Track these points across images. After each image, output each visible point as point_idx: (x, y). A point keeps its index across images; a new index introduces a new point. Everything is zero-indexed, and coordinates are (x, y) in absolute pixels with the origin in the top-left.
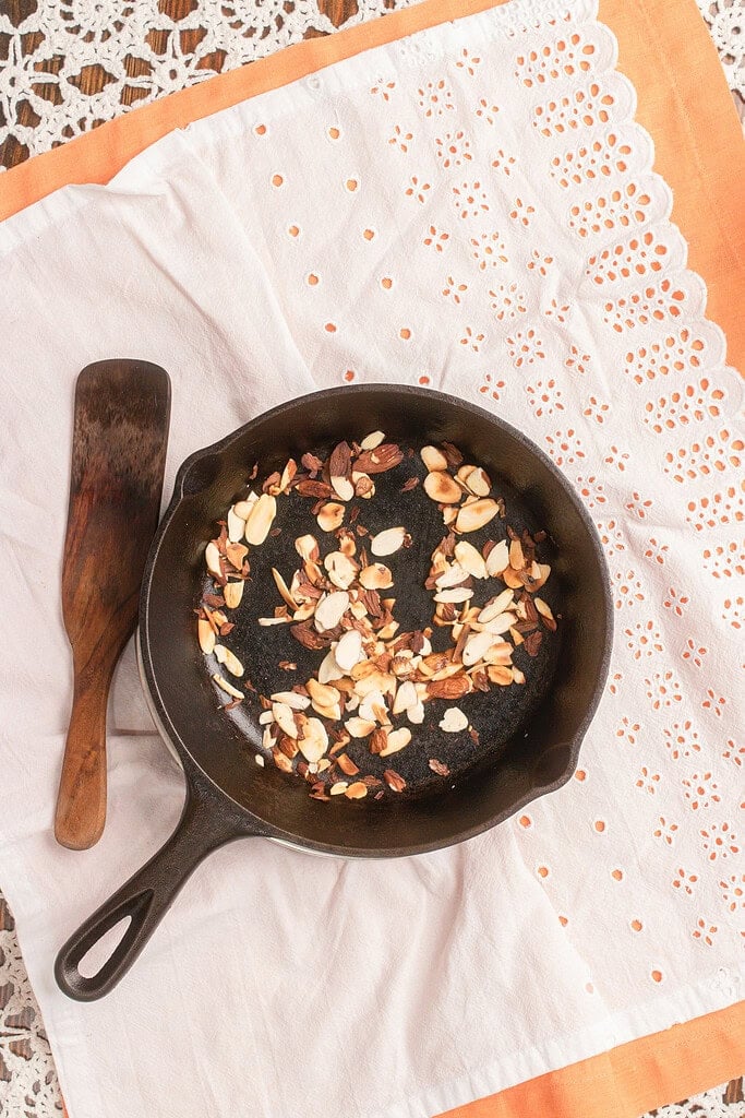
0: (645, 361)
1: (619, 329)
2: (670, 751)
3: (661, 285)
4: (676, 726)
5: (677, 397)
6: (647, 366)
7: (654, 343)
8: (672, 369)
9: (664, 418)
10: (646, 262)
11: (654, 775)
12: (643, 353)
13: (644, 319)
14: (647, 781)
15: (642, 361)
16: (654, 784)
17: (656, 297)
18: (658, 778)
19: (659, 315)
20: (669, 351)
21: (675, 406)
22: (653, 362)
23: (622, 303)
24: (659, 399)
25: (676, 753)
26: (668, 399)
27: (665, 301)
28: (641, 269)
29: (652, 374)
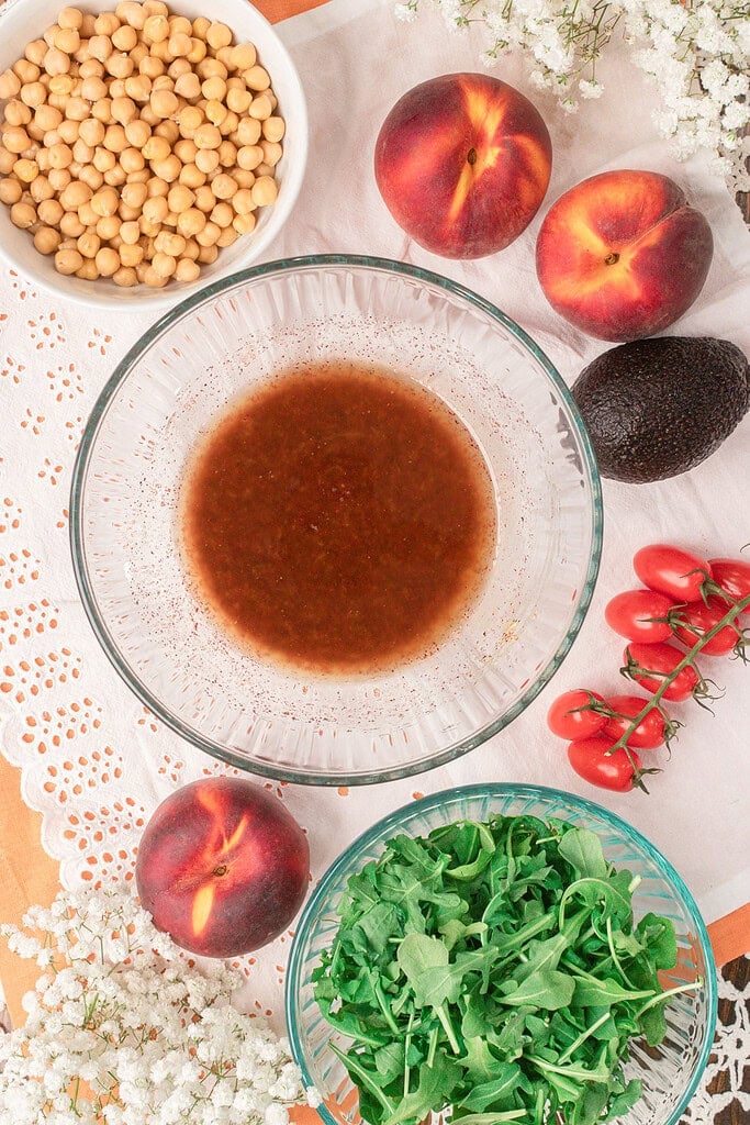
0: (102, 769)
1: (129, 801)
2: (78, 372)
3: (88, 845)
4: (71, 397)
5: (70, 735)
6: (101, 765)
7: (94, 789)
8: (75, 763)
9: (82, 713)
10: (102, 864)
11: (94, 348)
12: (104, 778)
13: (104, 812)
14: (100, 341)
15: (105, 770)
16: (94, 339)
17: (92, 833)
18: (90, 345)
19: (89, 816)
20: (78, 781)
21: (71, 726)
22: (94, 770)
23: (127, 827)
24: (87, 732)
25: (71, 369)
26: (78, 732)
27: (83, 829)
28: (108, 858)
29: (96, 757)
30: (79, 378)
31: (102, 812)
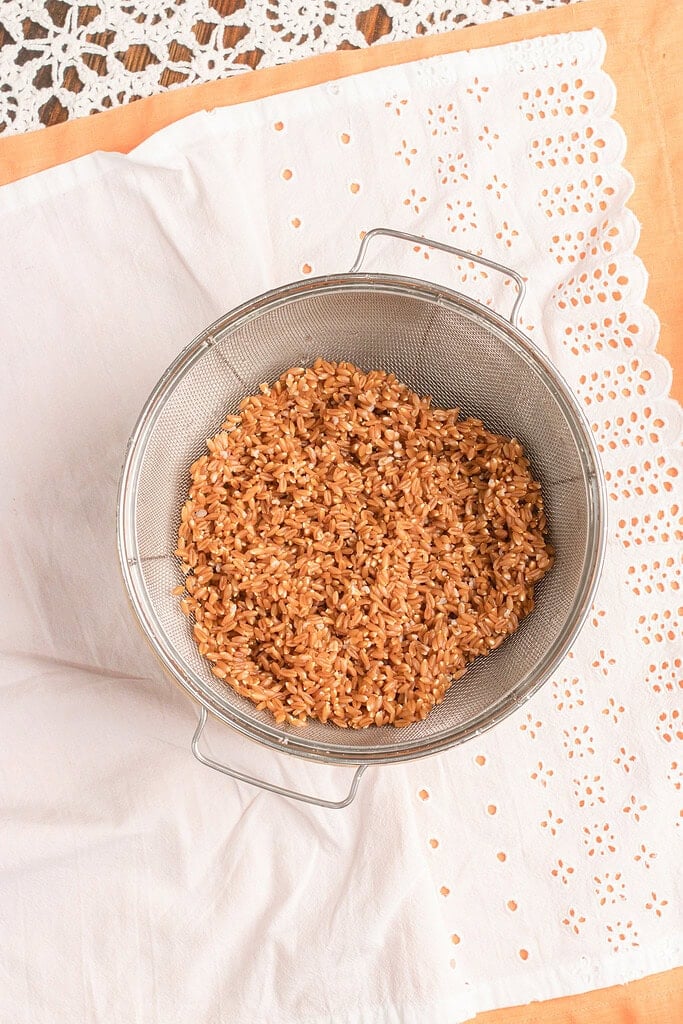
0: (596, 385)
1: (575, 351)
2: (566, 751)
3: (618, 317)
4: (575, 728)
5: (621, 421)
6: (597, 389)
7: (607, 369)
8: (620, 395)
9: (608, 440)
10: (608, 292)
11: (549, 770)
12: (595, 377)
13: (599, 345)
14: (542, 775)
15: (593, 384)
16: (548, 779)
17: (613, 327)
18: (551, 773)
19: (614, 344)
20: (619, 377)
21: (618, 429)
22: (603, 386)
23: (581, 328)
24: (605, 421)
26: (613, 422)
27: (620, 333)
28: (602, 298)
29: (600, 398)
30: (566, 745)
31: (601, 345)
